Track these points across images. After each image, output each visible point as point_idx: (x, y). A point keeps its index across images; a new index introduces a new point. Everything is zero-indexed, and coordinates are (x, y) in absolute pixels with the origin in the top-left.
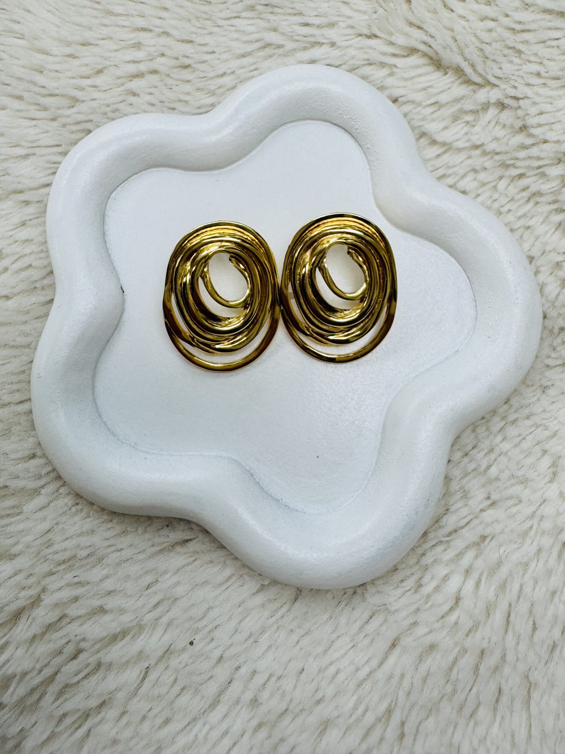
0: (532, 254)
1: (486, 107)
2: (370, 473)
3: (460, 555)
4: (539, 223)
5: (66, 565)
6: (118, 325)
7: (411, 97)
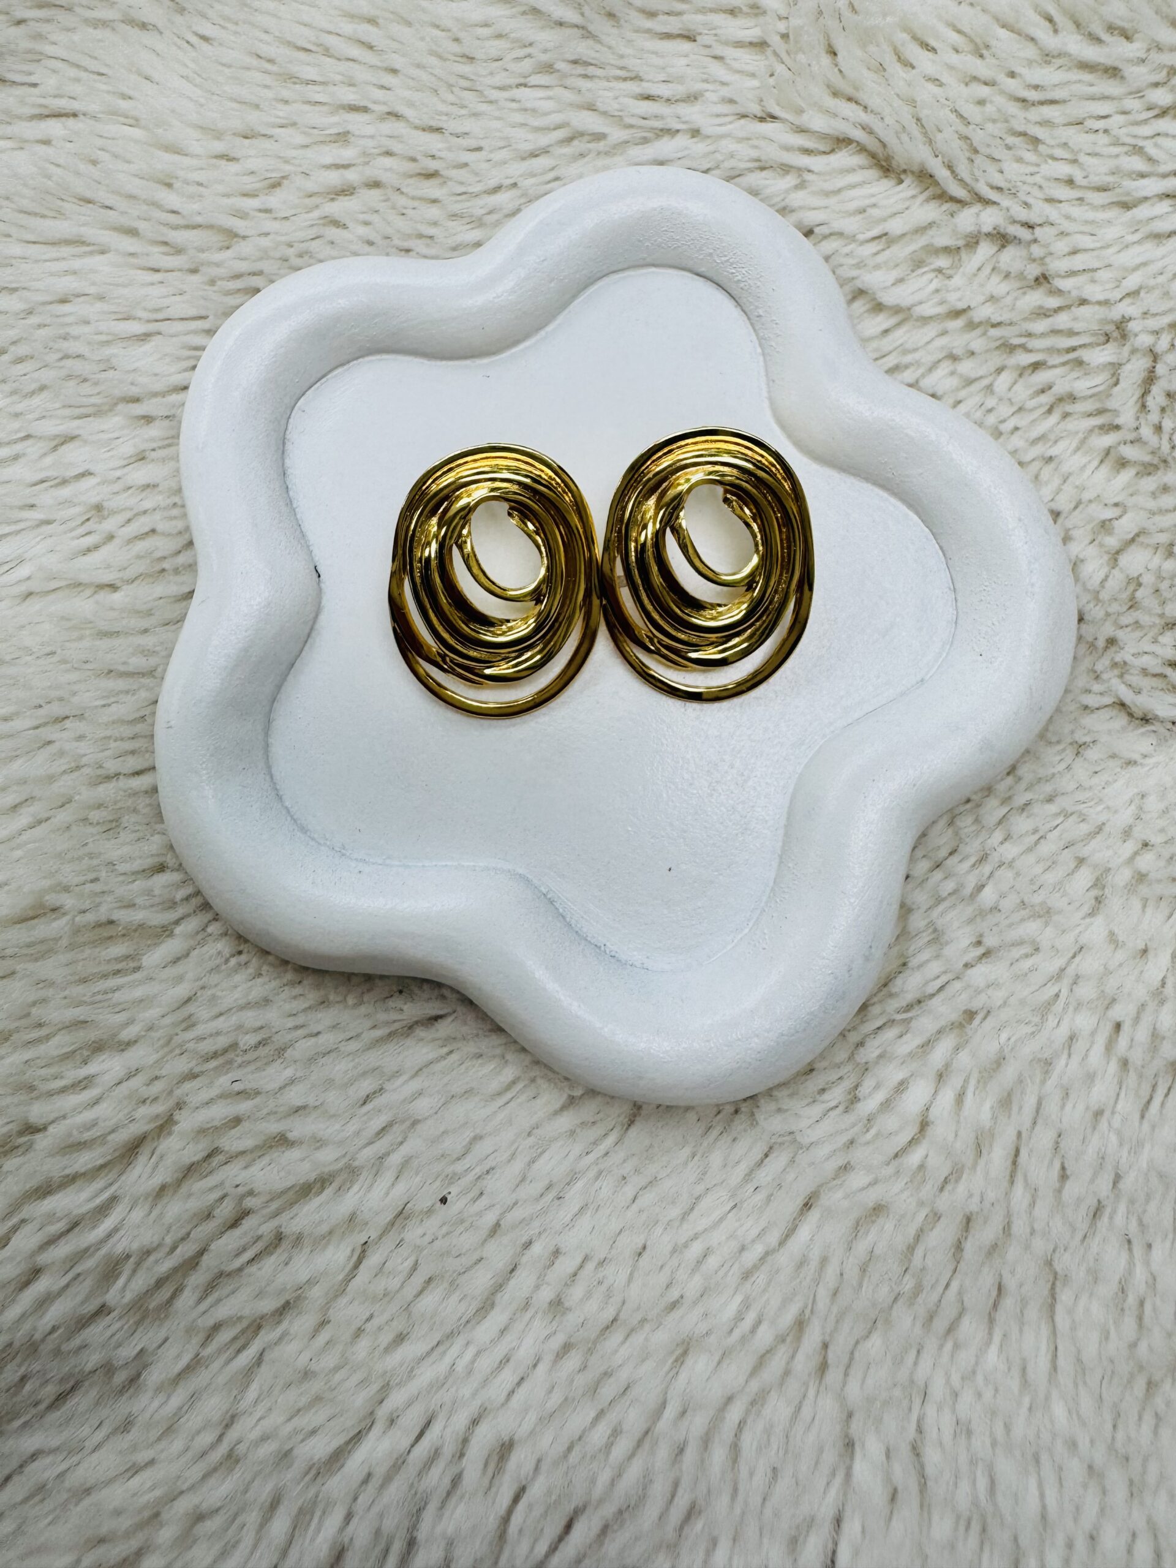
0: (1055, 506)
1: (973, 241)
2: (764, 899)
3: (927, 1045)
4: (1069, 451)
5: (220, 1060)
6: (309, 635)
7: (837, 225)
